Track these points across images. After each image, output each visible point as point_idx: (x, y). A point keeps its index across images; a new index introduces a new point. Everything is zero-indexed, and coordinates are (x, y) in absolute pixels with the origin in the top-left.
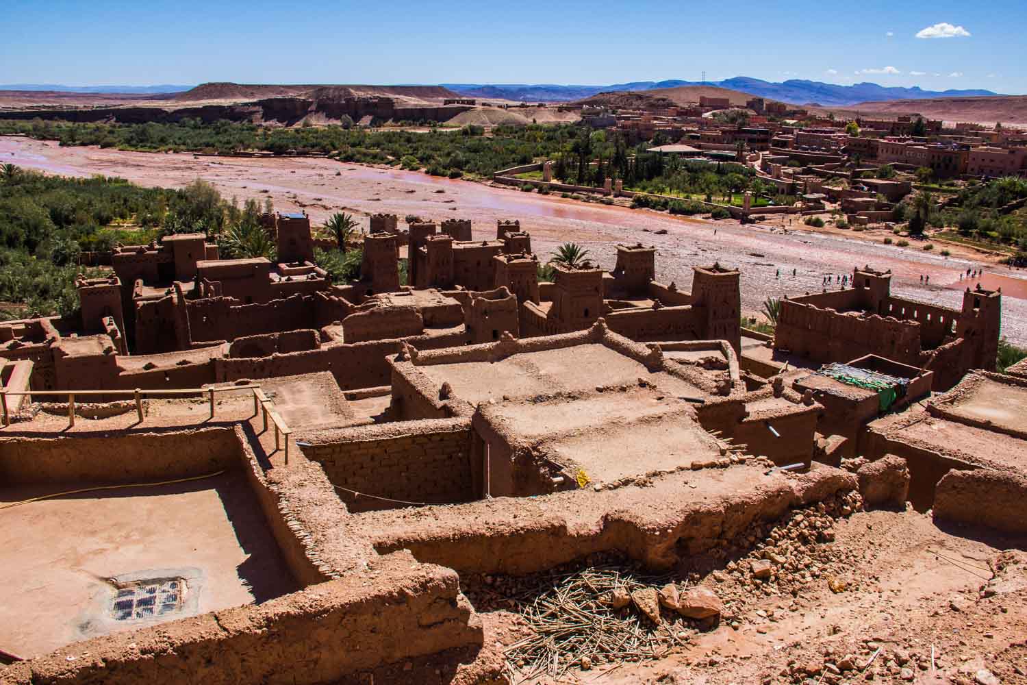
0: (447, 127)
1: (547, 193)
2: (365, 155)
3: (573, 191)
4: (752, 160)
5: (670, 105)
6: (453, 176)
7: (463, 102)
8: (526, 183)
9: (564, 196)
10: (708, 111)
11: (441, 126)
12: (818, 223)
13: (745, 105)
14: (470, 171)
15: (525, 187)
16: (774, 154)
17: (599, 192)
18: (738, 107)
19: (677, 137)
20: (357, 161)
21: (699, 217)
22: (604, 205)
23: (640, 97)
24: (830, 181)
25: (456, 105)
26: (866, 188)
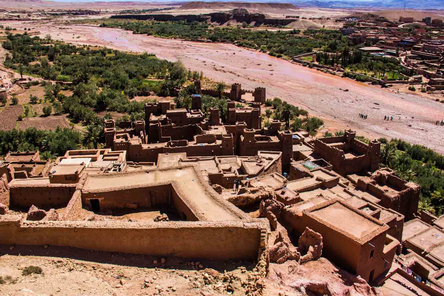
0: (286, 28)
1: (311, 68)
2: (247, 44)
3: (321, 67)
4: (402, 55)
5: (386, 21)
6: (279, 57)
7: (294, 17)
8: (305, 62)
9: (318, 70)
10: (402, 24)
11: (284, 28)
12: (413, 89)
13: (421, 20)
14: (285, 55)
15: (304, 64)
16: (412, 53)
17: (332, 69)
18: (418, 21)
19: (375, 42)
20: (244, 47)
21: (366, 83)
22: (331, 75)
23: (373, 16)
24: (431, 68)
25: (291, 18)
26: (442, 74)
